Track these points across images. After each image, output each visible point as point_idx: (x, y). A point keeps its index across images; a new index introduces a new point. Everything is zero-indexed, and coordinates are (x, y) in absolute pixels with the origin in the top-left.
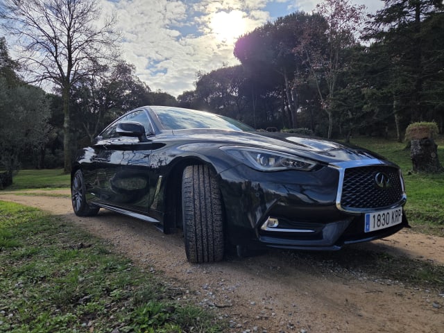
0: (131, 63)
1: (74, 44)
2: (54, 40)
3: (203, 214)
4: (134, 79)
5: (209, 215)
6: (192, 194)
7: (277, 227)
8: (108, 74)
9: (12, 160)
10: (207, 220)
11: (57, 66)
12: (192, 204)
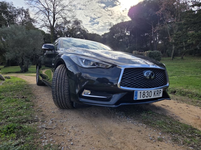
0: (80, 20)
1: (57, 11)
2: (47, 9)
3: (60, 86)
4: (82, 27)
5: (62, 87)
6: (56, 77)
7: (90, 95)
8: (70, 25)
9: (28, 61)
10: (61, 90)
11: (49, 21)
12: (55, 82)
